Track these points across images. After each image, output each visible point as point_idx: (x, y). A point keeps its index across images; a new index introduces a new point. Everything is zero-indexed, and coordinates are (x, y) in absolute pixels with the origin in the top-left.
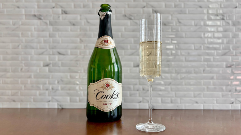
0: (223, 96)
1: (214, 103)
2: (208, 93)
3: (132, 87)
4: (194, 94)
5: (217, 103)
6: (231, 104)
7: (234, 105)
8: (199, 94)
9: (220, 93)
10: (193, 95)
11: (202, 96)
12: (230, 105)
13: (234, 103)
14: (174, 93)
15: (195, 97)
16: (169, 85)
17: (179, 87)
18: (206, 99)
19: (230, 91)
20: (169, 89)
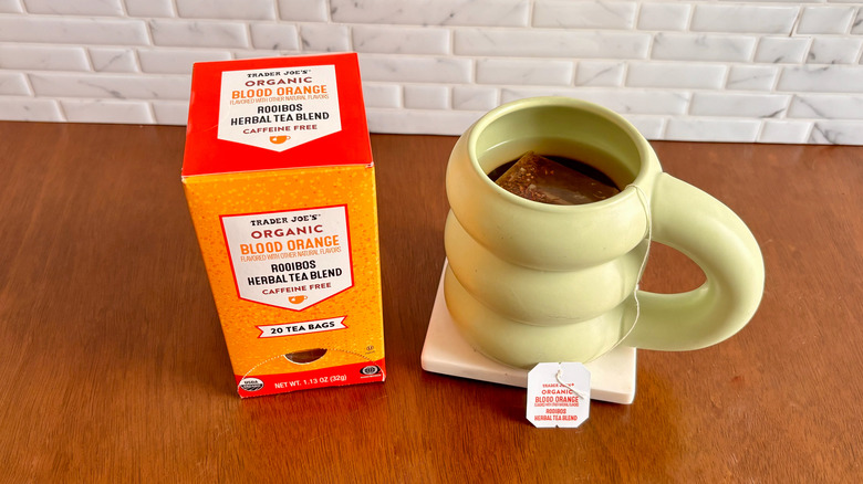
0: (730, 84)
1: (673, 114)
2: (656, 64)
3: (242, 28)
4: (578, 69)
5: (691, 112)
6: (765, 117)
7: (780, 121)
8: (606, 71)
9: (724, 68)
10: (569, 76)
11: (620, 80)
12: (759, 124)
13: (783, 115)
14: (469, 64)
15: (577, 83)
16: (442, 24)
17: (499, 32)
18: (641, 91)
19: (777, 61)
20: (447, 47)
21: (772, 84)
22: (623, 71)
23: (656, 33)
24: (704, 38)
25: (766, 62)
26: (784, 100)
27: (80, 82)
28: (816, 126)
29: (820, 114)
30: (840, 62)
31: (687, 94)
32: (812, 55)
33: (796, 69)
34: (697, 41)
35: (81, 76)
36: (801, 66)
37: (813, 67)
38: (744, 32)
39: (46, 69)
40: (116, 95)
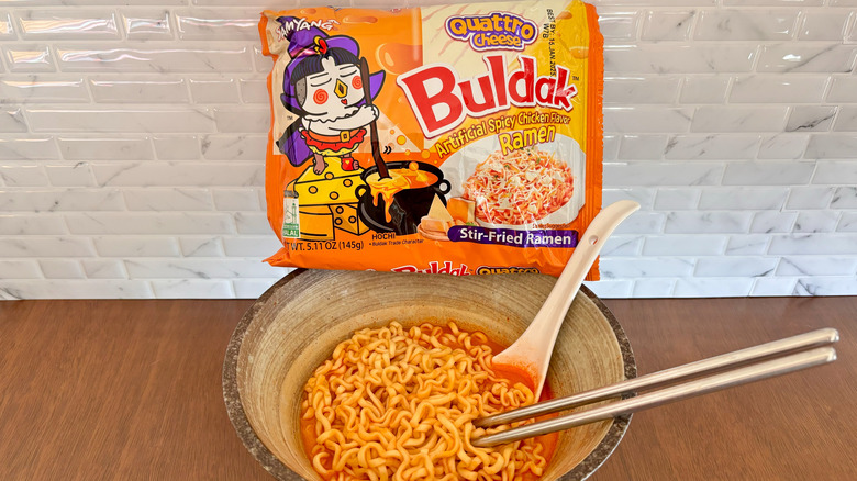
21: (764, 249)
22: (640, 243)
23: (669, 212)
24: (709, 215)
25: (759, 232)
26: (774, 262)
27: (170, 265)
28: (799, 281)
29: (803, 272)
30: (820, 231)
31: (693, 260)
32: (798, 226)
33: (785, 237)
34: (702, 218)
35: (173, 260)
36: (788, 234)
37: (798, 235)
38: (742, 209)
39: (140, 256)
40: (201, 275)
